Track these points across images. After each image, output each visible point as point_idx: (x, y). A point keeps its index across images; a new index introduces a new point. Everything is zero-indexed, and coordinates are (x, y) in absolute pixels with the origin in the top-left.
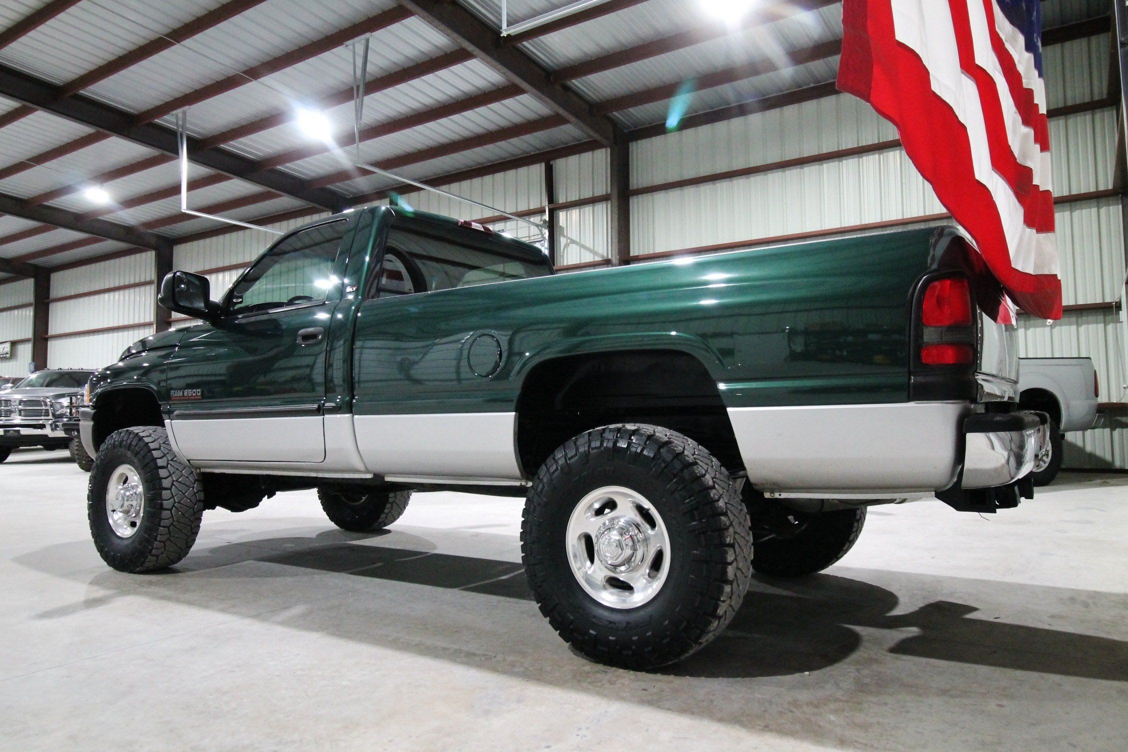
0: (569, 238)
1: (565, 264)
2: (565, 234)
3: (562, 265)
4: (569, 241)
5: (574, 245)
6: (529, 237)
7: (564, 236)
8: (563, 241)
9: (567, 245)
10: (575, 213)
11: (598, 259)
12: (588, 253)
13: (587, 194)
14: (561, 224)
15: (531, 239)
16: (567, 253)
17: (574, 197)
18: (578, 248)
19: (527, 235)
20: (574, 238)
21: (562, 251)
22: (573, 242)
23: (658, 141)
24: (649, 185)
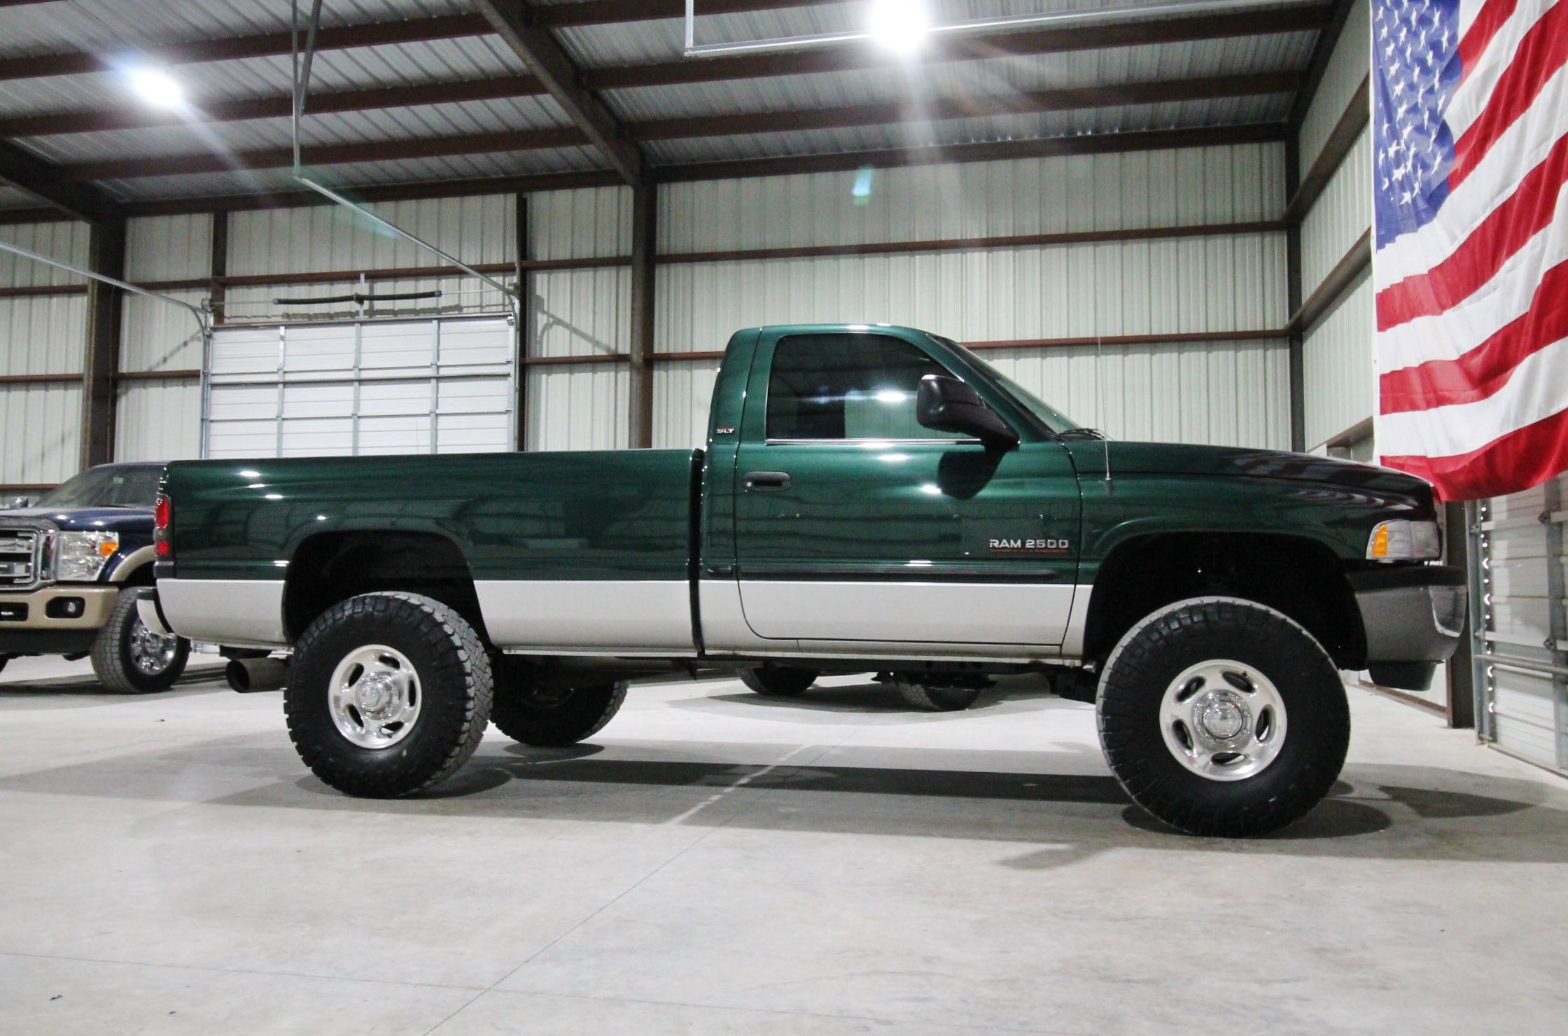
0: (552, 316)
1: (544, 355)
2: (546, 309)
3: (538, 356)
4: (551, 320)
5: (560, 328)
6: (481, 306)
7: (543, 312)
8: (541, 320)
9: (547, 327)
10: (563, 277)
11: (600, 352)
12: (583, 342)
13: (585, 252)
14: (538, 292)
15: (484, 310)
16: (548, 339)
17: (562, 254)
18: (567, 332)
19: (478, 303)
20: (560, 316)
21: (539, 334)
22: (559, 322)
23: (703, 188)
24: (688, 251)
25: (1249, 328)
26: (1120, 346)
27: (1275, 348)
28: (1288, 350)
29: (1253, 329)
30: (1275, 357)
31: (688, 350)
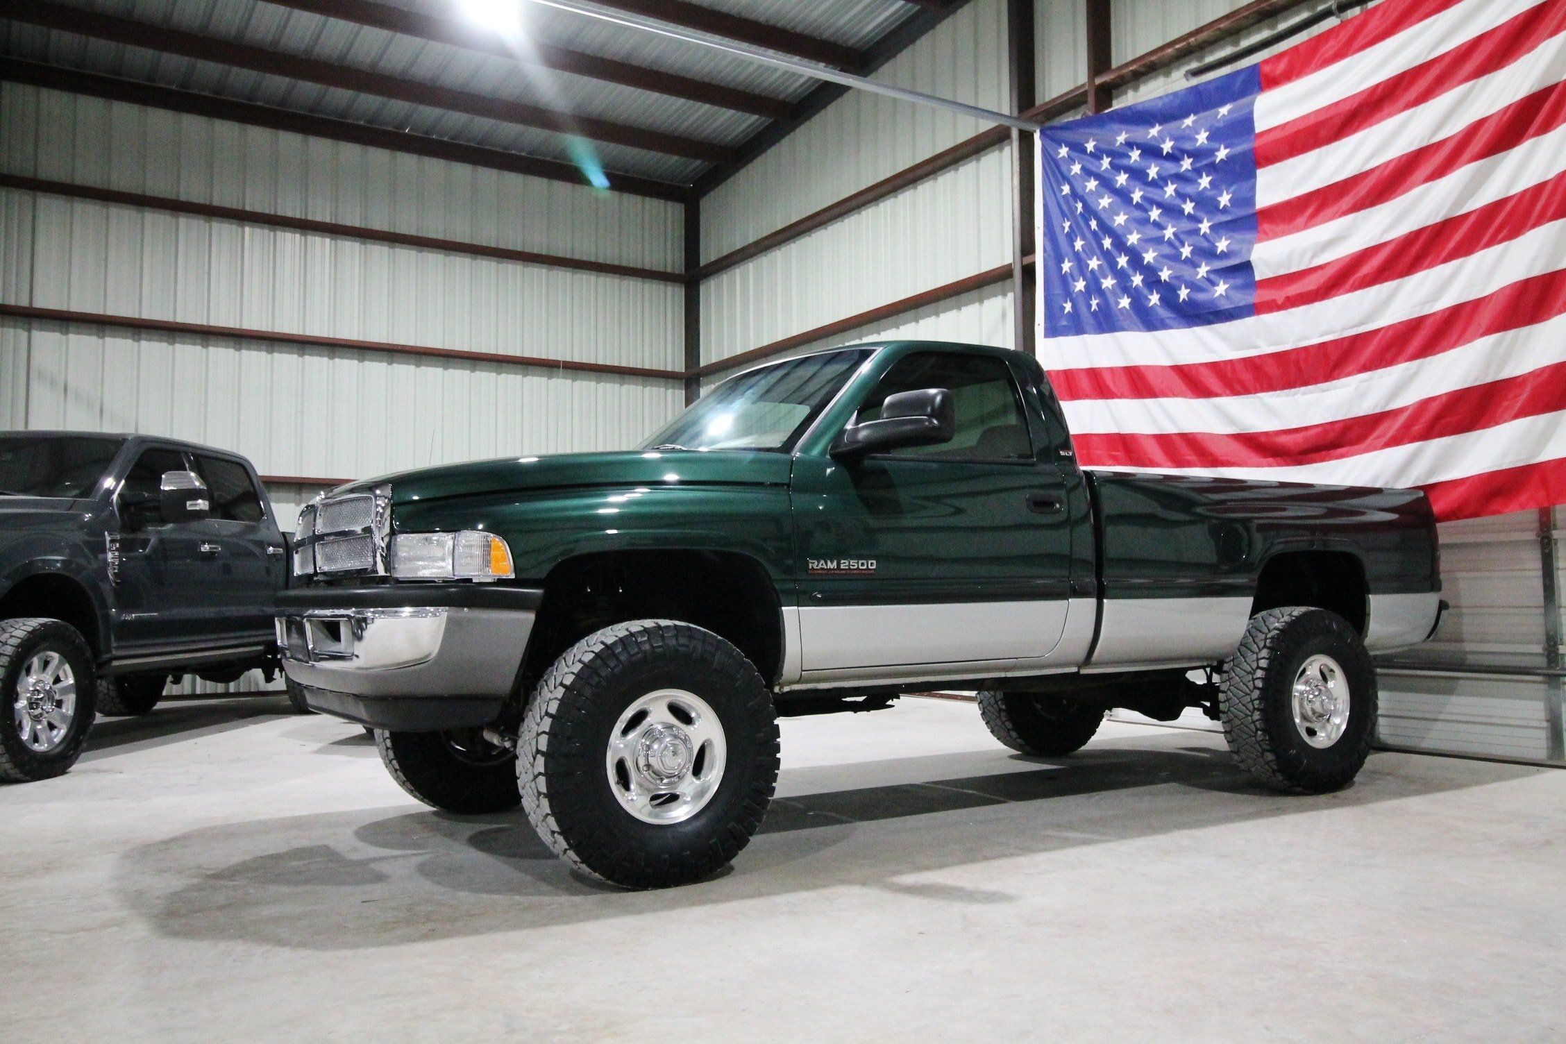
23: (54, 101)
24: (29, 174)
25: (654, 368)
26: (520, 366)
27: (674, 388)
28: (684, 392)
29: (634, 366)
30: (673, 394)
31: (24, 303)
